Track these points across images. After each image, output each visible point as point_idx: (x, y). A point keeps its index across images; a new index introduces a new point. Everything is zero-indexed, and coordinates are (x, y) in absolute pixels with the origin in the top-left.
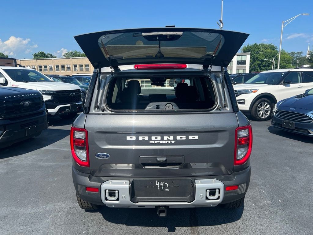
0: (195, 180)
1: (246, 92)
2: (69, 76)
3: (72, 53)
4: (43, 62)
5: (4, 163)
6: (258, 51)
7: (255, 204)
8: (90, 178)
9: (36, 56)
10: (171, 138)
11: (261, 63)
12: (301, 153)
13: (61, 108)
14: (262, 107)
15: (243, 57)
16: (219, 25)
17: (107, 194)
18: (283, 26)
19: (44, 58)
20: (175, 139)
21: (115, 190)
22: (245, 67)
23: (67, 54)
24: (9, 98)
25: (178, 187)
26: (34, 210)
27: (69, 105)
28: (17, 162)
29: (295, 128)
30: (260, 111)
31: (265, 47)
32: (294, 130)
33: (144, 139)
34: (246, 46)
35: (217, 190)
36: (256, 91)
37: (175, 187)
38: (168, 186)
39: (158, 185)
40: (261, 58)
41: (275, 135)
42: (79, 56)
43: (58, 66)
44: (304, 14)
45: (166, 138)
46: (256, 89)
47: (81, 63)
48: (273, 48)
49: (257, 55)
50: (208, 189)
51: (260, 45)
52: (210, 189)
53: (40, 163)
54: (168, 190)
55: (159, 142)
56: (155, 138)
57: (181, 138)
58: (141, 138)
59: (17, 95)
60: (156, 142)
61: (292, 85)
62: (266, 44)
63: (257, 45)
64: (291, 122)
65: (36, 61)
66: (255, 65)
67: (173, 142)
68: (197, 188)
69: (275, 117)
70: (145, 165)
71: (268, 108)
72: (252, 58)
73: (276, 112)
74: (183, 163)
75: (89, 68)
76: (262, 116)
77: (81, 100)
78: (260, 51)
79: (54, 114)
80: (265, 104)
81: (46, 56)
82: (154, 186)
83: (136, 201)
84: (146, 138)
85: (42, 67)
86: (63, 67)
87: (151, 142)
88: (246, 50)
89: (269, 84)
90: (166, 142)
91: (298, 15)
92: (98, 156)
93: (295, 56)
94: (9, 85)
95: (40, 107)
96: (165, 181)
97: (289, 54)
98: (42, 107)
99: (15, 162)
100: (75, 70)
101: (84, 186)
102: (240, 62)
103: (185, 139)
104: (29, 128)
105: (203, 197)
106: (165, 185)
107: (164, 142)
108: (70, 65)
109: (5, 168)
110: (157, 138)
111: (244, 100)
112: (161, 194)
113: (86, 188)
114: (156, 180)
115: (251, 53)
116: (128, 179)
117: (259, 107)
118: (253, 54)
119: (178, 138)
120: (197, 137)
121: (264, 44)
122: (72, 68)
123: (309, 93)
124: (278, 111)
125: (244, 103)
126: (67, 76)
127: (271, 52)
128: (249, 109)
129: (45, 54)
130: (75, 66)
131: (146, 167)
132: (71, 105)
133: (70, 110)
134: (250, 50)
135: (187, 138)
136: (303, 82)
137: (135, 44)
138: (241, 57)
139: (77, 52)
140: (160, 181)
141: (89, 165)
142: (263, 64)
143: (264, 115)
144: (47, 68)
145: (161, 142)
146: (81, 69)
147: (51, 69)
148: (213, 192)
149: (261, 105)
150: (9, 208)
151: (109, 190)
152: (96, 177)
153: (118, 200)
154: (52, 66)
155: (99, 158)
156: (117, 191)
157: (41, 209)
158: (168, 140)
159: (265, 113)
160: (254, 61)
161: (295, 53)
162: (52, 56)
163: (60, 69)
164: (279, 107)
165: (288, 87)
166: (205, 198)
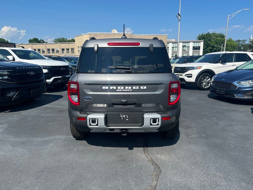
0: (144, 114)
1: (193, 68)
2: (59, 56)
3: (60, 39)
4: (37, 46)
5: (17, 115)
6: (210, 39)
7: (187, 137)
8: (80, 113)
9: (31, 41)
10: (130, 88)
11: (212, 48)
12: (227, 110)
13: (55, 79)
14: (205, 80)
15: (198, 43)
16: (177, 17)
17: (91, 122)
18: (229, 19)
19: (37, 43)
20: (132, 88)
21: (96, 119)
22: (199, 52)
23: (56, 40)
24: (19, 69)
25: (134, 118)
26: (42, 139)
27: (61, 77)
28: (26, 114)
29: (225, 94)
30: (203, 82)
31: (216, 36)
32: (224, 95)
33: (113, 88)
34: (201, 35)
35: (157, 119)
36: (200, 67)
37: (132, 118)
38: (128, 117)
39: (122, 116)
40: (212, 44)
41: (212, 99)
42: (66, 42)
43: (49, 50)
44: (245, 9)
45: (126, 88)
46: (200, 66)
47: (68, 48)
48: (222, 36)
49: (209, 42)
50: (152, 119)
51: (212, 33)
52: (153, 119)
53: (42, 115)
54: (128, 120)
55: (122, 90)
56: (120, 88)
57: (135, 88)
58: (111, 88)
59: (25, 67)
60: (120, 90)
61: (228, 64)
62: (217, 33)
63: (209, 34)
64: (222, 89)
65: (31, 45)
66: (208, 50)
67: (131, 90)
68: (145, 118)
69: (212, 86)
70: (114, 104)
71: (209, 81)
72: (206, 44)
73: (212, 82)
74: (137, 103)
75: (74, 51)
76: (205, 86)
77: (69, 74)
78: (212, 39)
79: (50, 83)
80: (207, 78)
81: (39, 42)
82: (119, 117)
83: (109, 126)
84: (115, 88)
85: (36, 50)
86: (53, 50)
87: (117, 90)
88: (200, 38)
89: (210, 63)
90: (127, 90)
91: (241, 10)
92: (85, 99)
93: (241, 43)
94: (16, 61)
95: (40, 77)
96: (126, 114)
97: (236, 41)
98: (42, 77)
99: (25, 114)
100: (63, 53)
101: (77, 117)
102: (195, 47)
103: (138, 88)
104: (34, 91)
105: (148, 124)
106: (126, 117)
107: (125, 90)
108: (59, 49)
109: (18, 117)
110: (121, 88)
111: (191, 74)
112: (124, 122)
113: (78, 118)
114: (121, 114)
115: (204, 41)
116: (104, 113)
117: (202, 80)
118: (206, 41)
119: (134, 88)
120: (145, 88)
121: (215, 33)
122: (60, 51)
123: (238, 69)
124: (214, 82)
125: (191, 77)
126: (58, 56)
127: (221, 40)
128: (195, 81)
129: (38, 40)
130: (63, 50)
131: (115, 106)
132: (62, 77)
133: (61, 80)
134: (204, 38)
135: (140, 88)
136: (236, 62)
137: (111, 32)
138: (196, 43)
139: (64, 39)
140: (123, 114)
141: (79, 105)
142: (214, 50)
143: (206, 86)
144: (40, 51)
145: (124, 90)
146: (68, 52)
147: (43, 52)
148: (155, 120)
149: (204, 78)
150: (25, 138)
151: (92, 119)
152: (83, 112)
153: (97, 125)
154: (44, 49)
155: (86, 100)
156: (96, 120)
157: (46, 138)
158: (128, 89)
159: (207, 85)
160: (207, 47)
161: (240, 40)
162: (43, 41)
163: (51, 52)
164: (215, 79)
165: (224, 65)
166: (149, 124)
